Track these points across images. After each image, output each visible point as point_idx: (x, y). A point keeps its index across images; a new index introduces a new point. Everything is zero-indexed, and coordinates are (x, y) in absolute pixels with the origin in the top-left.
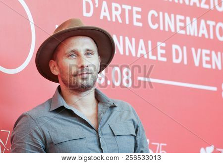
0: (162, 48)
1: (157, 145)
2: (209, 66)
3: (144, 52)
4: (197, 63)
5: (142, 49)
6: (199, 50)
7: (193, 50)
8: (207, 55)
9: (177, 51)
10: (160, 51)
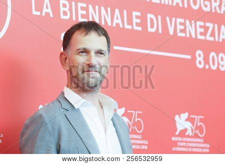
0: (137, 17)
1: (133, 113)
2: (183, 35)
3: (119, 21)
4: (171, 32)
5: (117, 19)
6: (174, 19)
7: (168, 18)
8: (181, 24)
9: (152, 20)
10: (135, 21)
